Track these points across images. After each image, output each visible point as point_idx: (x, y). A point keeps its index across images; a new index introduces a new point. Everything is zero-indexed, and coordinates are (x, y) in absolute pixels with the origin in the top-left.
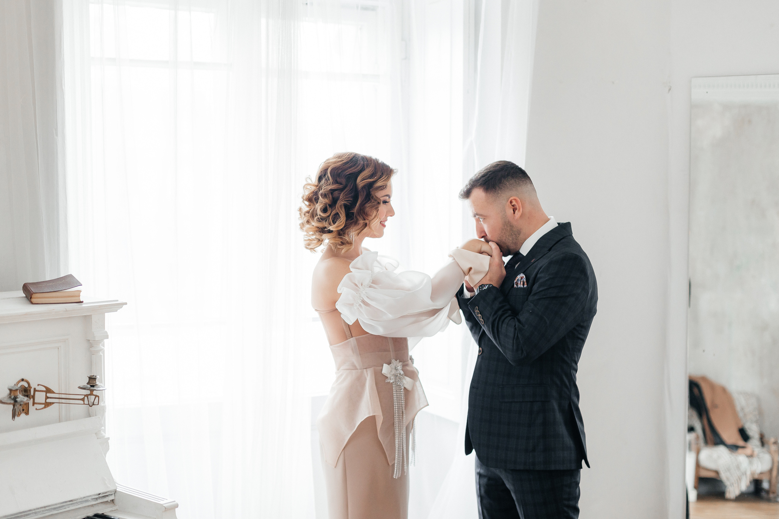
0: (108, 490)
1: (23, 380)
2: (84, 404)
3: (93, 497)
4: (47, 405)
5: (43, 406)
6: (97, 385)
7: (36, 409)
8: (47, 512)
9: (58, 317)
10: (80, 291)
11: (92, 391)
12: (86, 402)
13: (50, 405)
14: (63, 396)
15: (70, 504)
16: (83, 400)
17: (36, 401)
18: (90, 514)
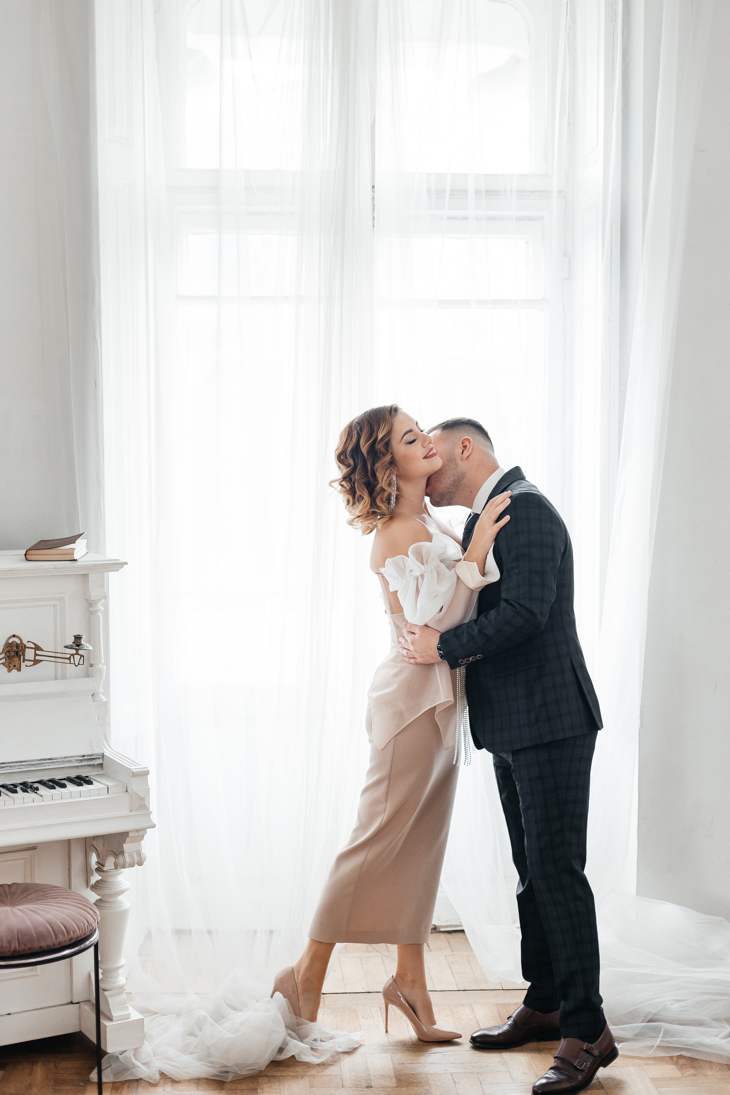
0: (94, 753)
1: (14, 636)
2: (70, 663)
3: (77, 758)
4: (36, 662)
5: (32, 663)
6: (82, 644)
7: (26, 666)
8: (24, 767)
9: (48, 575)
10: (74, 549)
11: (77, 650)
12: (72, 661)
13: (38, 662)
14: (59, 655)
15: (50, 762)
16: (69, 659)
17: (26, 658)
18: (72, 775)
